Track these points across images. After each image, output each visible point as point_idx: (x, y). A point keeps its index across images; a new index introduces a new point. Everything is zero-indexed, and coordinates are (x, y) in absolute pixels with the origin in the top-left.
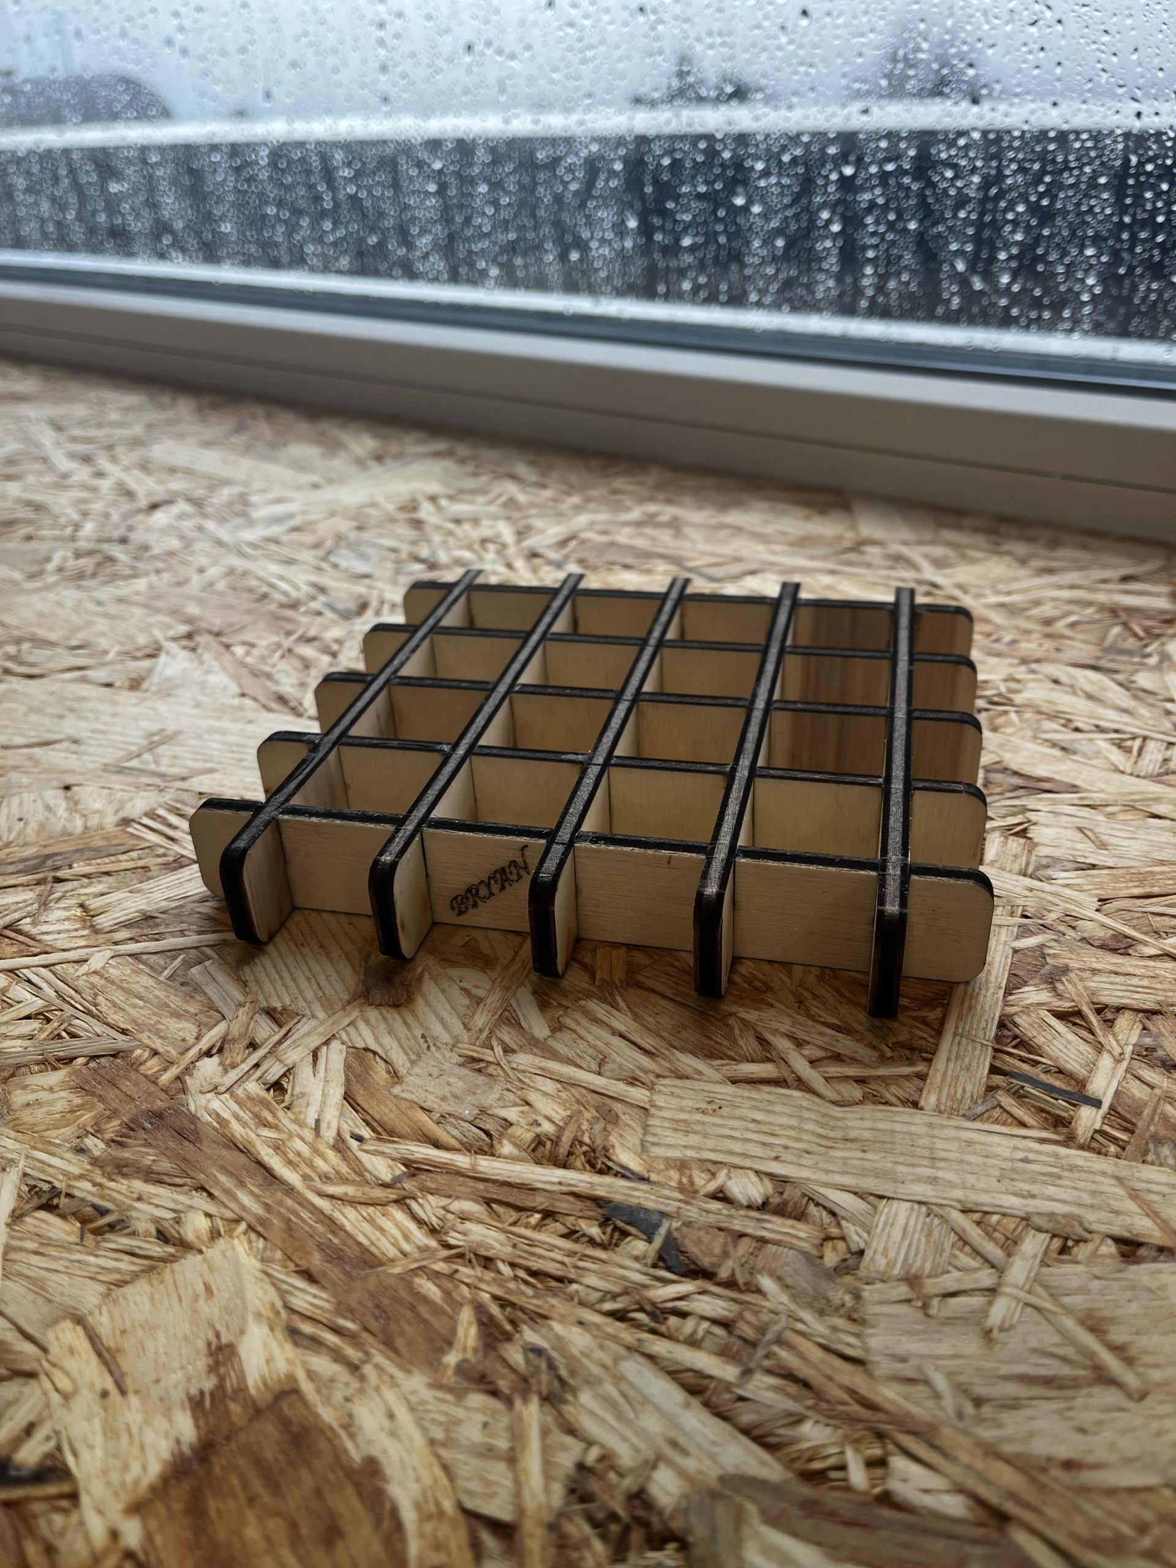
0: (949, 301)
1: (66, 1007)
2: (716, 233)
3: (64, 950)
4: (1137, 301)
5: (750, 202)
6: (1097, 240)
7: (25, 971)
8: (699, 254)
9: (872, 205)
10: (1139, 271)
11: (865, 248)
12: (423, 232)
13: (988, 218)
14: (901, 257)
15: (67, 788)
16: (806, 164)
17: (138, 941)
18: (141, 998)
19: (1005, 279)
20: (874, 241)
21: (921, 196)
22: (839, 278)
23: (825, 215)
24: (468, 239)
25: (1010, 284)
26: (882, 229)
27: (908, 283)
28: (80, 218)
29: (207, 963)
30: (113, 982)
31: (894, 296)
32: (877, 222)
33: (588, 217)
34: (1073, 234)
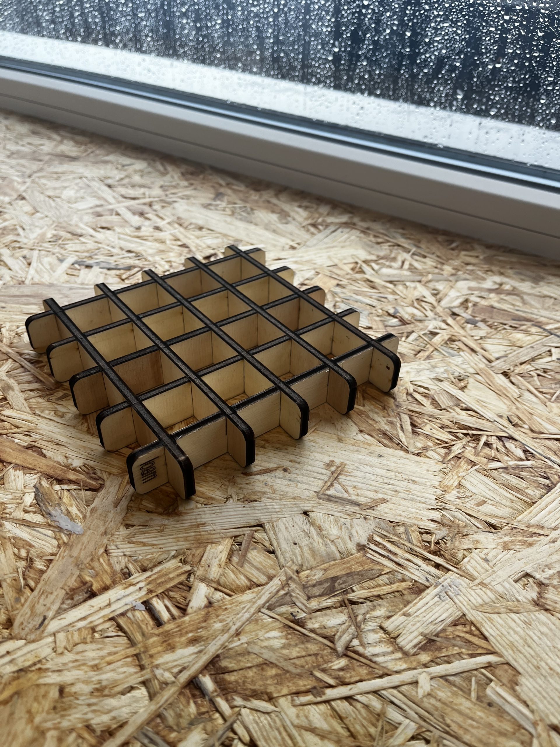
1: (432, 729)
3: (397, 672)
7: (384, 692)
15: (305, 513)
17: (438, 664)
18: (472, 719)
29: (492, 684)
30: (444, 703)
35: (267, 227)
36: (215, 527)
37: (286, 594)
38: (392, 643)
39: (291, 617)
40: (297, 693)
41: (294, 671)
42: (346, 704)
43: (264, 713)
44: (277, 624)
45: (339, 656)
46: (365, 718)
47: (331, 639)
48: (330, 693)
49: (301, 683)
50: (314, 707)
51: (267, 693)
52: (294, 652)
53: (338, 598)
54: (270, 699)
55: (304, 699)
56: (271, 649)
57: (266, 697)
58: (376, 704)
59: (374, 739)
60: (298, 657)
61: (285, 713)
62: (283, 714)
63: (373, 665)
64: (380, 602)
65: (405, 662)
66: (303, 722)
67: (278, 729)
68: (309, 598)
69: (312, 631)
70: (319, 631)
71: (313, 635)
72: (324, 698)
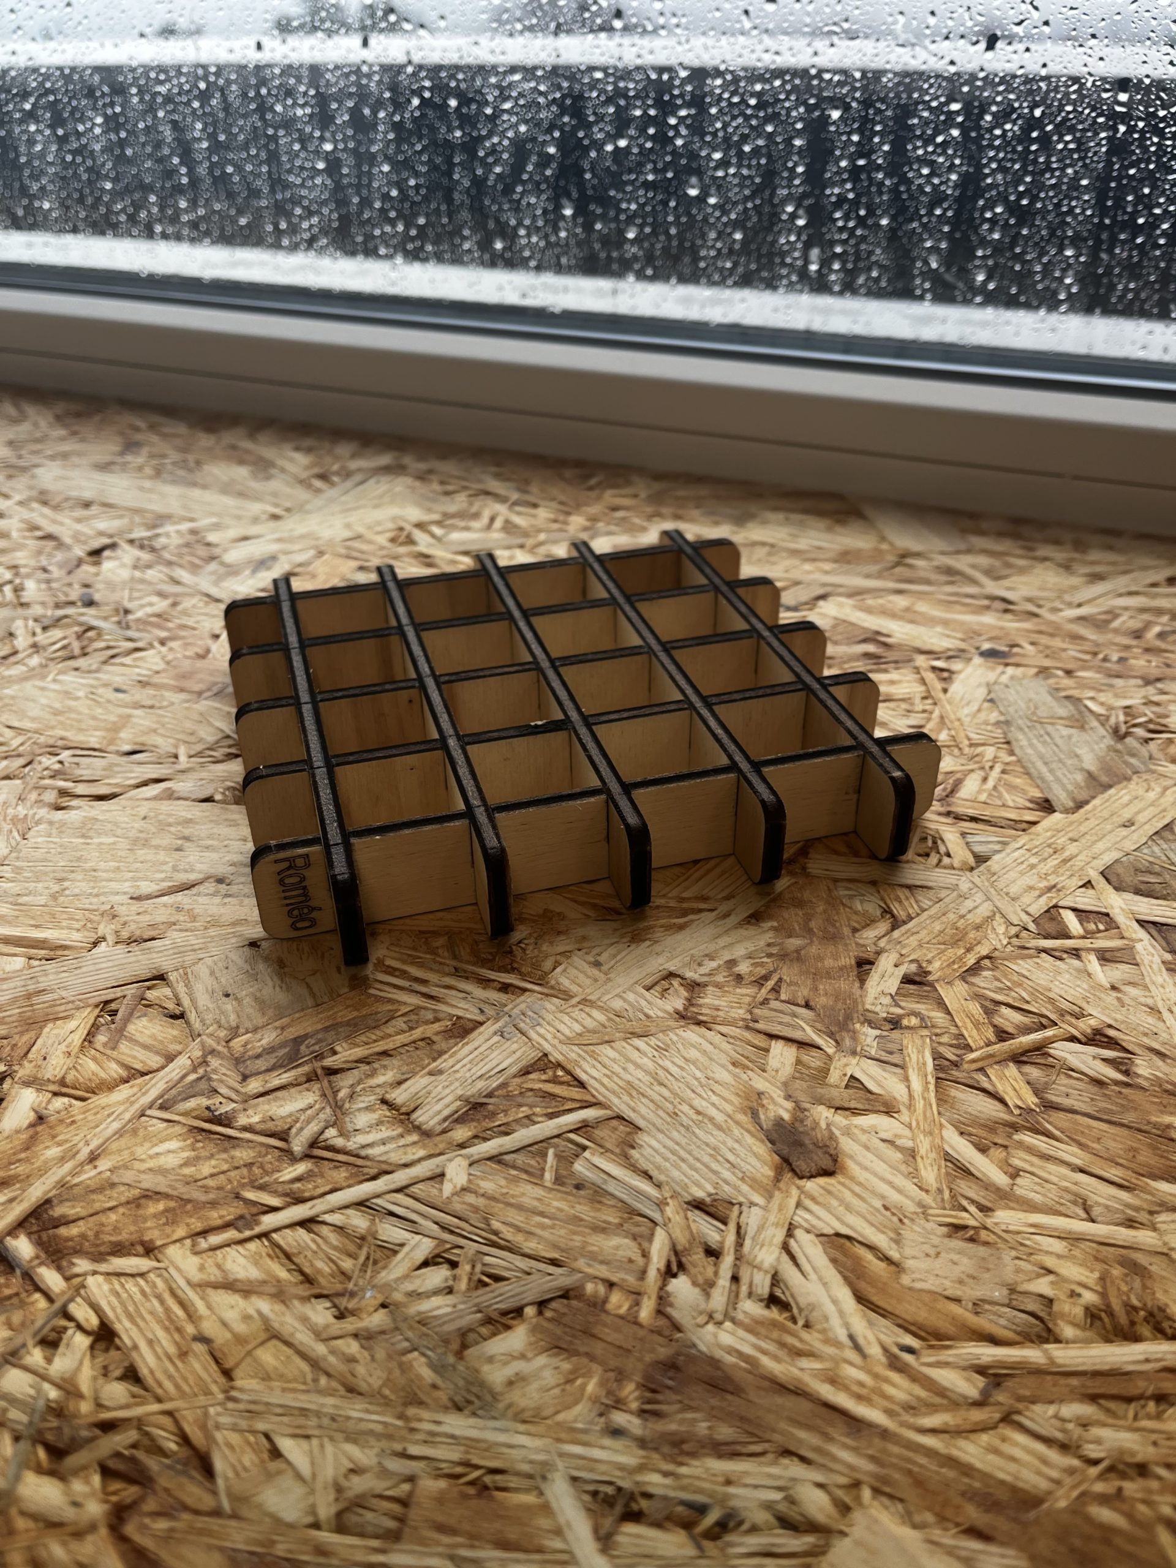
35: (226, 489)
36: (64, 993)
37: (199, 1079)
38: (401, 1122)
39: (207, 1113)
40: (204, 1233)
41: (202, 1197)
42: (301, 1232)
43: (133, 1276)
44: (178, 1129)
45: (294, 1159)
46: (335, 1248)
47: (283, 1136)
48: (269, 1221)
49: (214, 1214)
50: (240, 1248)
51: (142, 1243)
52: (206, 1169)
53: (306, 1069)
54: (149, 1250)
55: (215, 1239)
56: (162, 1171)
57: (140, 1249)
58: (359, 1221)
59: (349, 1278)
60: (212, 1175)
61: (178, 1269)
62: (172, 1270)
63: (359, 1162)
64: (386, 1061)
65: (424, 1147)
66: (214, 1275)
67: (160, 1298)
68: (245, 1078)
69: (246, 1129)
70: (258, 1127)
71: (247, 1135)
72: (257, 1230)
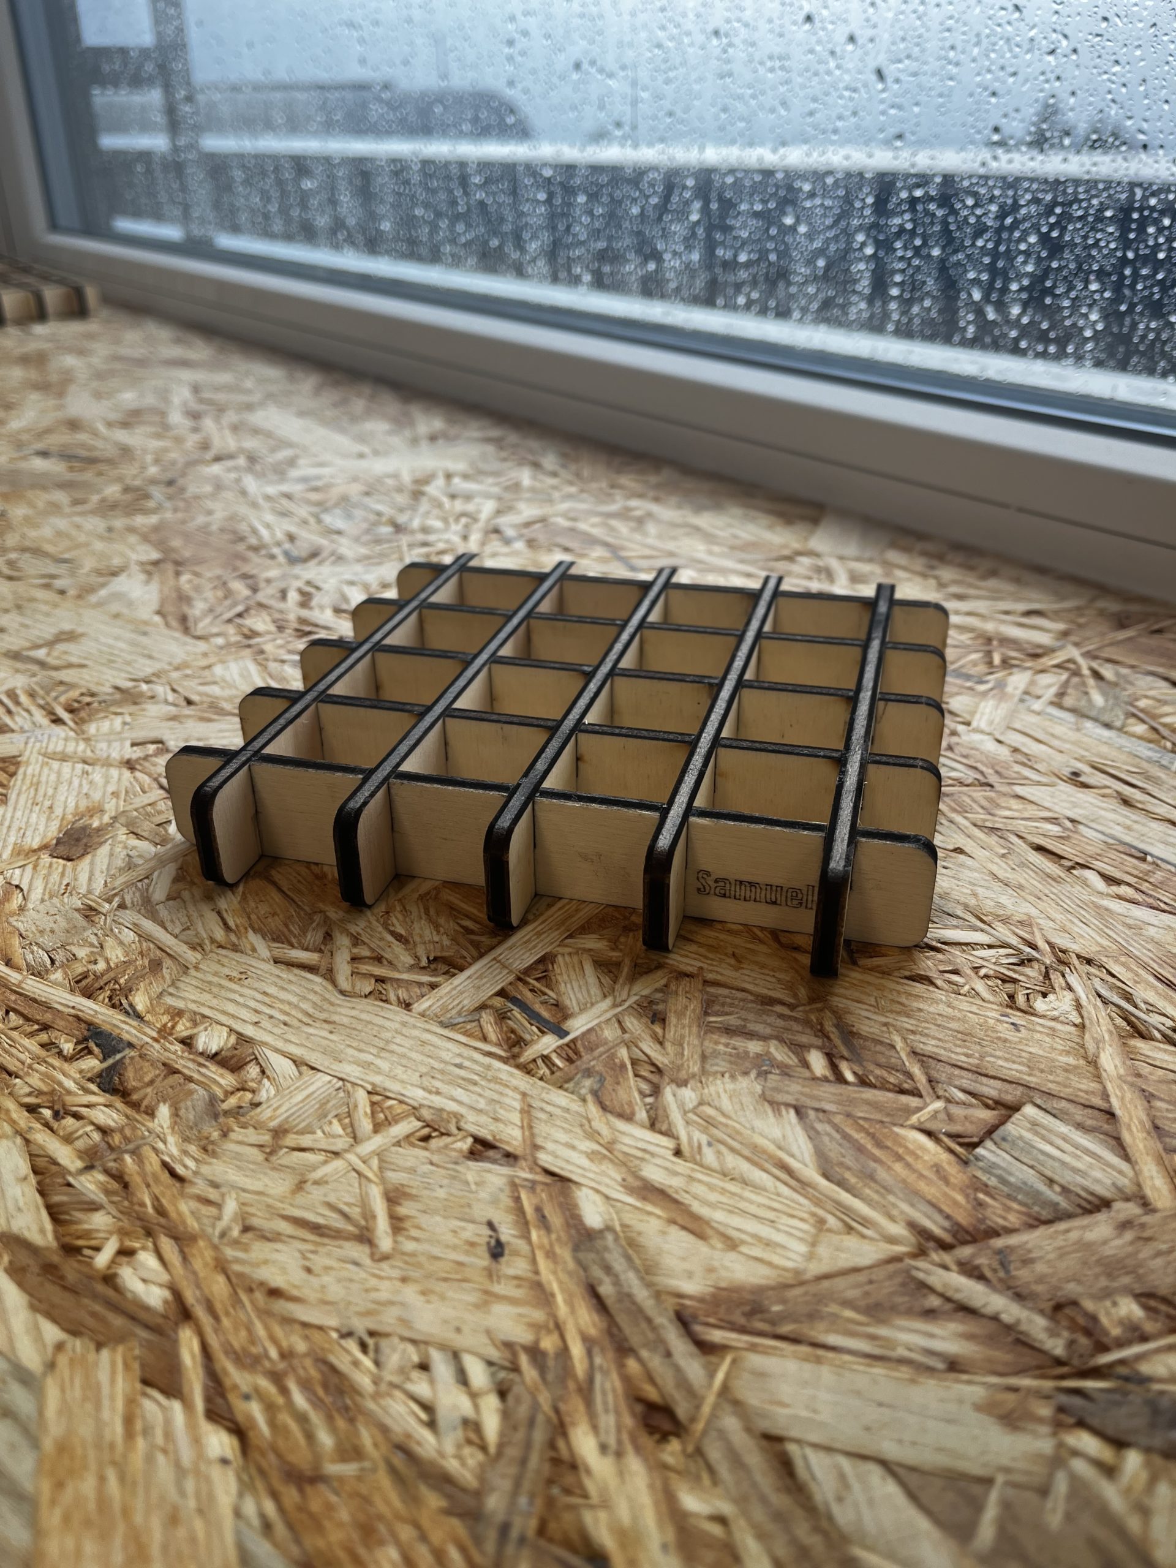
0: (964, 329)
2: (768, 251)
4: (1136, 340)
5: (798, 221)
6: (1101, 274)
8: (754, 270)
9: (902, 230)
10: (1139, 309)
11: (894, 272)
12: (534, 237)
13: (1002, 248)
14: (924, 283)
16: (846, 187)
19: (1015, 310)
20: (901, 265)
21: (945, 223)
22: (870, 301)
23: (860, 238)
24: (568, 247)
25: (1020, 316)
26: (909, 254)
27: (929, 309)
28: (280, 211)
31: (917, 321)
32: (905, 248)
33: (664, 229)
34: (1079, 268)
